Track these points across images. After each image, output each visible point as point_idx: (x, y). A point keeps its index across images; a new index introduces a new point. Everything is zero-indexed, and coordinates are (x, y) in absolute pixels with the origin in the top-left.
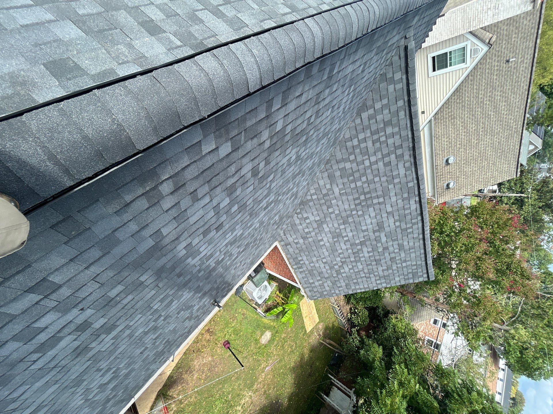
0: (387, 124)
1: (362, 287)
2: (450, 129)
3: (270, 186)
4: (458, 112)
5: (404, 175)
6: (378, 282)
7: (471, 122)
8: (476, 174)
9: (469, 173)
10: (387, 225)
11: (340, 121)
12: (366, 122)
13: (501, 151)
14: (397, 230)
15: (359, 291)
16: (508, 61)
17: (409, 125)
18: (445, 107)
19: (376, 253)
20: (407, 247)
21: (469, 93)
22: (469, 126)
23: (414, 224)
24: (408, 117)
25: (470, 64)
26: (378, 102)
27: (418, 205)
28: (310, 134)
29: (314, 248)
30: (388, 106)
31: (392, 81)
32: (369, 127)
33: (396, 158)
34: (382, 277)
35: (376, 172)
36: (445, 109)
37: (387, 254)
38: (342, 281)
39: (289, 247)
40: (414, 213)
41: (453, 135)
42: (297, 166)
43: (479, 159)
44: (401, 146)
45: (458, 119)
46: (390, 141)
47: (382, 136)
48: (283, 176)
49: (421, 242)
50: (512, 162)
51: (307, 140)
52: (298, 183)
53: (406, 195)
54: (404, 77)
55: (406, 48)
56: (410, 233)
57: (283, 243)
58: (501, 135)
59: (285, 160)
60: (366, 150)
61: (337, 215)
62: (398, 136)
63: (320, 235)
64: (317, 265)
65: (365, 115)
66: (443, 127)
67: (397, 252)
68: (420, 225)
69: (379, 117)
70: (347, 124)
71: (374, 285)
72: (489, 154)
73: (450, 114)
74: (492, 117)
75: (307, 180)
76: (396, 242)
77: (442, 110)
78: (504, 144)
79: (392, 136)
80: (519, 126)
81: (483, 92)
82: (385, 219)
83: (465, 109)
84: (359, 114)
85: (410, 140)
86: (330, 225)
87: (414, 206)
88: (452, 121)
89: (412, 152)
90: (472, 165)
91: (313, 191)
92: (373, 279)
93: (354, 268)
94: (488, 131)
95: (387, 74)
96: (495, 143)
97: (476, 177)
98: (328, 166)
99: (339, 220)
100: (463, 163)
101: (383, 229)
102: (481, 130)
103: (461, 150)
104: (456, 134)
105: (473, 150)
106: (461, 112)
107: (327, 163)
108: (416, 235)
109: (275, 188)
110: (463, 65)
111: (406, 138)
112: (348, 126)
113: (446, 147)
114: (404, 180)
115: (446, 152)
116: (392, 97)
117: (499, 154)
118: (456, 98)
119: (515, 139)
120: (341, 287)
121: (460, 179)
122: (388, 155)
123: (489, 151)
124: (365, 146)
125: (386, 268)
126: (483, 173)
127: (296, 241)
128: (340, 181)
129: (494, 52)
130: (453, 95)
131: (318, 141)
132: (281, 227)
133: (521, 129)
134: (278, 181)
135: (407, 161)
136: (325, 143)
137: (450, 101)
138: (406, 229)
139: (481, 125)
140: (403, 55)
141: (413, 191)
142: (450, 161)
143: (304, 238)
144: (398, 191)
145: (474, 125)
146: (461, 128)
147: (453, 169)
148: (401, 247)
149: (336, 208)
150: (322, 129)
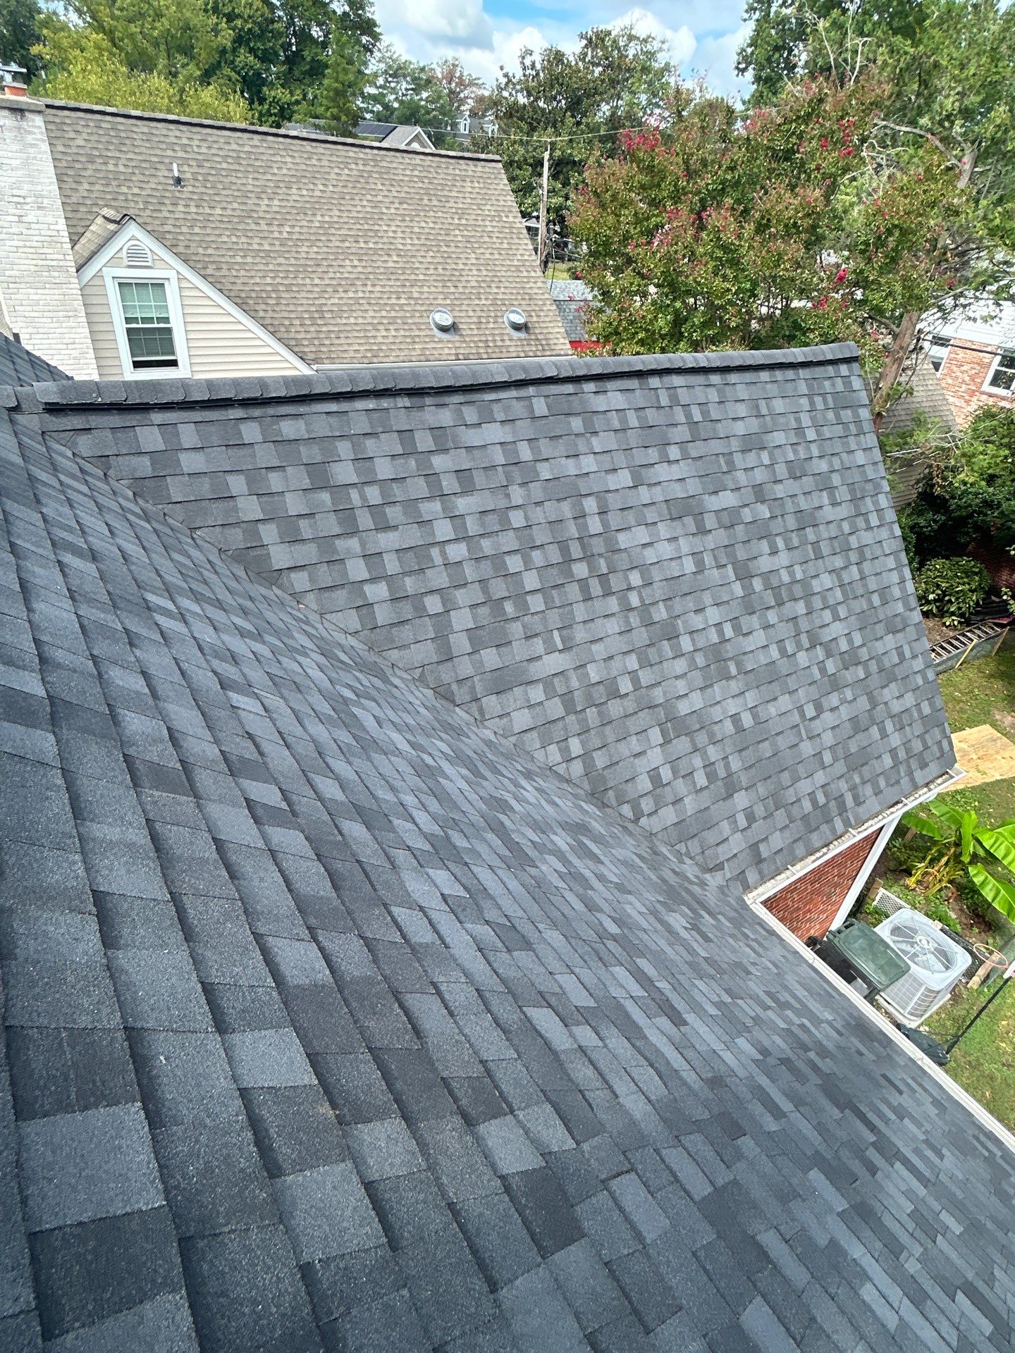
0: (319, 478)
1: (895, 578)
2: (352, 320)
3: (586, 1017)
4: (305, 302)
5: (507, 428)
6: (874, 521)
7: (337, 269)
8: (488, 256)
9: (485, 273)
10: (677, 486)
11: (292, 650)
12: (308, 553)
13: (426, 198)
14: (694, 454)
15: (910, 587)
16: (178, 181)
17: (333, 407)
18: (286, 336)
19: (776, 527)
20: (753, 425)
21: (253, 273)
22: (346, 275)
23: (675, 402)
24: (302, 409)
25: (169, 269)
26: (235, 509)
27: (611, 385)
28: (339, 796)
29: (766, 749)
30: (254, 476)
31: (165, 459)
32: (325, 542)
33: (446, 451)
34: (856, 507)
35: (492, 522)
36: (292, 335)
37: (779, 490)
38: (879, 647)
39: (764, 851)
40: (639, 398)
41: (371, 314)
42: (473, 851)
43: (445, 249)
44: (406, 434)
45: (324, 301)
46: (384, 469)
47: (363, 497)
48: (527, 929)
49: (733, 378)
50: (457, 172)
51: (360, 814)
52: (538, 827)
53: (577, 424)
54: (157, 417)
55: (53, 409)
56: (705, 414)
57: (752, 876)
58: (380, 198)
59: (459, 939)
60: (410, 554)
61: (645, 663)
62: (370, 443)
63: (716, 728)
64: (828, 738)
65: (280, 556)
66: (342, 341)
67: (771, 455)
68: (677, 380)
69: (294, 504)
70: (307, 623)
71: (884, 533)
72: (431, 225)
73: (308, 322)
74: (327, 219)
75: (517, 785)
76: (737, 458)
77: (293, 343)
78: (406, 189)
79: (368, 464)
80: (362, 156)
81: (257, 240)
82: (658, 494)
83: (298, 285)
84: (274, 577)
85: (385, 403)
86: (681, 686)
87: (614, 398)
88: (328, 315)
89: (428, 400)
90: (461, 266)
91: (554, 755)
92: (867, 538)
93: (832, 602)
94: (366, 227)
95: (138, 474)
96: (401, 212)
97: (497, 256)
98: (461, 694)
99: (659, 651)
100: (453, 290)
101: (693, 502)
102: (362, 245)
103: (416, 295)
104: (367, 307)
105: (417, 265)
106: (304, 295)
107: (448, 697)
108: (713, 395)
109: (585, 974)
110: (171, 290)
111: (376, 415)
112: (314, 618)
113: (402, 333)
114: (525, 428)
115: (417, 333)
116: (223, 459)
117: (435, 203)
118: (263, 307)
119: (394, 165)
120: (899, 649)
121: (501, 296)
122: (432, 477)
123: (423, 224)
124: (394, 556)
125: (825, 494)
126: (487, 239)
127: (742, 821)
128: (519, 650)
129: (148, 213)
130: (252, 313)
131: (368, 745)
132: (696, 890)
133: (368, 150)
134: (555, 965)
135: (460, 414)
136: (378, 712)
137: (268, 321)
138: (692, 424)
139: (347, 244)
140: (77, 421)
141: (563, 399)
142: (446, 320)
143: (731, 789)
144: (561, 448)
145: (348, 262)
146: (351, 294)
147: (471, 314)
148: (752, 443)
149: (616, 665)
150: (319, 731)
